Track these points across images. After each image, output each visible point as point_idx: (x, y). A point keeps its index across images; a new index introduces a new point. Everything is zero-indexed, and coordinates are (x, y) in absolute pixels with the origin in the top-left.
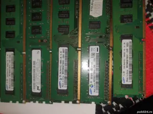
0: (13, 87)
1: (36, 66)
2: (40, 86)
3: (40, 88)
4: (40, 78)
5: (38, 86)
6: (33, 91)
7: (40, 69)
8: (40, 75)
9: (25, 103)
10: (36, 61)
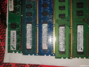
0: (64, 49)
1: (80, 35)
2: (83, 48)
3: (83, 49)
4: (83, 43)
5: (82, 47)
6: (78, 51)
7: (83, 37)
8: (83, 41)
9: (72, 59)
10: (81, 32)
